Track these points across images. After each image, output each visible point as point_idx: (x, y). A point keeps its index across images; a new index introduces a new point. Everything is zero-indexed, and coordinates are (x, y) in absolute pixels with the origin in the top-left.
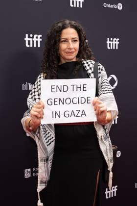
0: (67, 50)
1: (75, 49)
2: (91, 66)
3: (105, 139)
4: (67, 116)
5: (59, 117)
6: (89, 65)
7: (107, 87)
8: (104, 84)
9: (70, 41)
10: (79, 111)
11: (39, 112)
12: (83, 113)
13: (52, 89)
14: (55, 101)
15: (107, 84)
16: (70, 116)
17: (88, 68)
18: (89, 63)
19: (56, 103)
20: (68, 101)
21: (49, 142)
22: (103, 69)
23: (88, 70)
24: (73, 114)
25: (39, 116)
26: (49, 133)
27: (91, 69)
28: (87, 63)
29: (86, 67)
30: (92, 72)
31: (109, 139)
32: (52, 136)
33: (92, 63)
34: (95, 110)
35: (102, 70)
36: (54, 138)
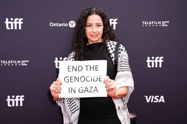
0: (92, 34)
1: (98, 33)
2: (113, 46)
3: (124, 109)
4: (82, 91)
5: (75, 92)
6: (111, 45)
7: (125, 65)
8: (123, 63)
9: (94, 26)
10: (92, 87)
11: (56, 88)
12: (96, 89)
13: (68, 69)
14: (71, 79)
15: (125, 63)
16: (84, 91)
17: (110, 48)
18: (112, 44)
19: (72, 80)
20: (83, 79)
21: (74, 110)
22: (124, 49)
23: (109, 50)
24: (86, 90)
25: (57, 91)
26: (75, 102)
27: (112, 49)
28: (110, 44)
29: (108, 47)
30: (113, 52)
31: (127, 109)
32: (77, 105)
33: (114, 45)
34: (106, 87)
35: (122, 50)
36: (79, 107)
